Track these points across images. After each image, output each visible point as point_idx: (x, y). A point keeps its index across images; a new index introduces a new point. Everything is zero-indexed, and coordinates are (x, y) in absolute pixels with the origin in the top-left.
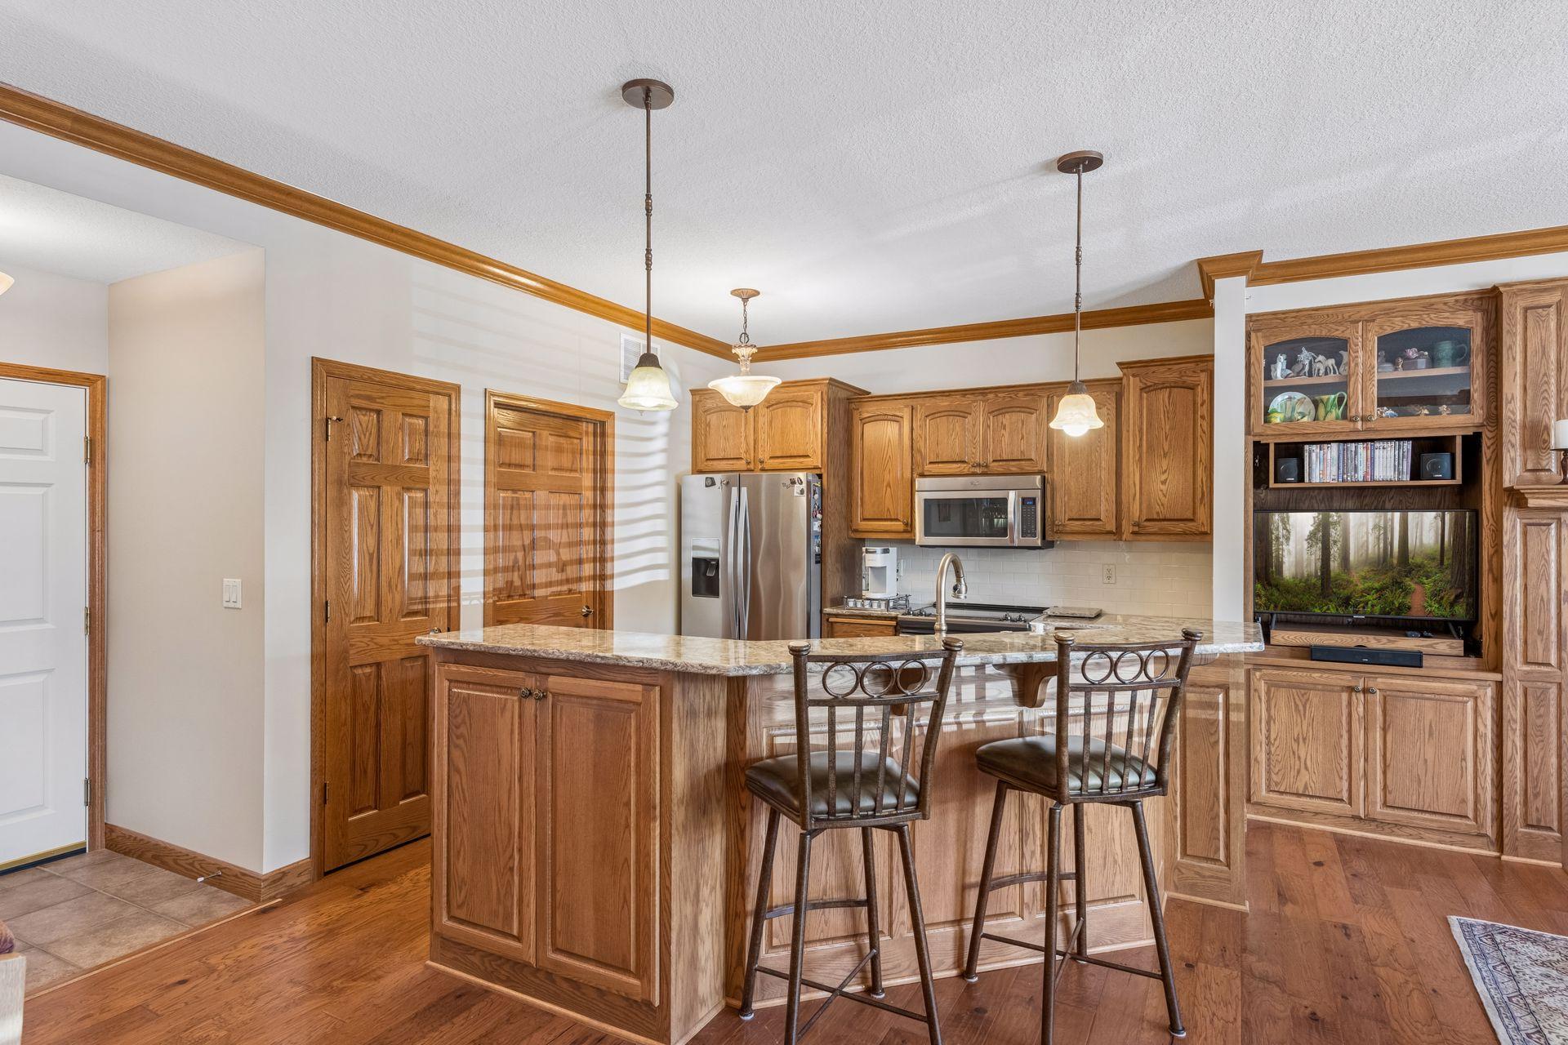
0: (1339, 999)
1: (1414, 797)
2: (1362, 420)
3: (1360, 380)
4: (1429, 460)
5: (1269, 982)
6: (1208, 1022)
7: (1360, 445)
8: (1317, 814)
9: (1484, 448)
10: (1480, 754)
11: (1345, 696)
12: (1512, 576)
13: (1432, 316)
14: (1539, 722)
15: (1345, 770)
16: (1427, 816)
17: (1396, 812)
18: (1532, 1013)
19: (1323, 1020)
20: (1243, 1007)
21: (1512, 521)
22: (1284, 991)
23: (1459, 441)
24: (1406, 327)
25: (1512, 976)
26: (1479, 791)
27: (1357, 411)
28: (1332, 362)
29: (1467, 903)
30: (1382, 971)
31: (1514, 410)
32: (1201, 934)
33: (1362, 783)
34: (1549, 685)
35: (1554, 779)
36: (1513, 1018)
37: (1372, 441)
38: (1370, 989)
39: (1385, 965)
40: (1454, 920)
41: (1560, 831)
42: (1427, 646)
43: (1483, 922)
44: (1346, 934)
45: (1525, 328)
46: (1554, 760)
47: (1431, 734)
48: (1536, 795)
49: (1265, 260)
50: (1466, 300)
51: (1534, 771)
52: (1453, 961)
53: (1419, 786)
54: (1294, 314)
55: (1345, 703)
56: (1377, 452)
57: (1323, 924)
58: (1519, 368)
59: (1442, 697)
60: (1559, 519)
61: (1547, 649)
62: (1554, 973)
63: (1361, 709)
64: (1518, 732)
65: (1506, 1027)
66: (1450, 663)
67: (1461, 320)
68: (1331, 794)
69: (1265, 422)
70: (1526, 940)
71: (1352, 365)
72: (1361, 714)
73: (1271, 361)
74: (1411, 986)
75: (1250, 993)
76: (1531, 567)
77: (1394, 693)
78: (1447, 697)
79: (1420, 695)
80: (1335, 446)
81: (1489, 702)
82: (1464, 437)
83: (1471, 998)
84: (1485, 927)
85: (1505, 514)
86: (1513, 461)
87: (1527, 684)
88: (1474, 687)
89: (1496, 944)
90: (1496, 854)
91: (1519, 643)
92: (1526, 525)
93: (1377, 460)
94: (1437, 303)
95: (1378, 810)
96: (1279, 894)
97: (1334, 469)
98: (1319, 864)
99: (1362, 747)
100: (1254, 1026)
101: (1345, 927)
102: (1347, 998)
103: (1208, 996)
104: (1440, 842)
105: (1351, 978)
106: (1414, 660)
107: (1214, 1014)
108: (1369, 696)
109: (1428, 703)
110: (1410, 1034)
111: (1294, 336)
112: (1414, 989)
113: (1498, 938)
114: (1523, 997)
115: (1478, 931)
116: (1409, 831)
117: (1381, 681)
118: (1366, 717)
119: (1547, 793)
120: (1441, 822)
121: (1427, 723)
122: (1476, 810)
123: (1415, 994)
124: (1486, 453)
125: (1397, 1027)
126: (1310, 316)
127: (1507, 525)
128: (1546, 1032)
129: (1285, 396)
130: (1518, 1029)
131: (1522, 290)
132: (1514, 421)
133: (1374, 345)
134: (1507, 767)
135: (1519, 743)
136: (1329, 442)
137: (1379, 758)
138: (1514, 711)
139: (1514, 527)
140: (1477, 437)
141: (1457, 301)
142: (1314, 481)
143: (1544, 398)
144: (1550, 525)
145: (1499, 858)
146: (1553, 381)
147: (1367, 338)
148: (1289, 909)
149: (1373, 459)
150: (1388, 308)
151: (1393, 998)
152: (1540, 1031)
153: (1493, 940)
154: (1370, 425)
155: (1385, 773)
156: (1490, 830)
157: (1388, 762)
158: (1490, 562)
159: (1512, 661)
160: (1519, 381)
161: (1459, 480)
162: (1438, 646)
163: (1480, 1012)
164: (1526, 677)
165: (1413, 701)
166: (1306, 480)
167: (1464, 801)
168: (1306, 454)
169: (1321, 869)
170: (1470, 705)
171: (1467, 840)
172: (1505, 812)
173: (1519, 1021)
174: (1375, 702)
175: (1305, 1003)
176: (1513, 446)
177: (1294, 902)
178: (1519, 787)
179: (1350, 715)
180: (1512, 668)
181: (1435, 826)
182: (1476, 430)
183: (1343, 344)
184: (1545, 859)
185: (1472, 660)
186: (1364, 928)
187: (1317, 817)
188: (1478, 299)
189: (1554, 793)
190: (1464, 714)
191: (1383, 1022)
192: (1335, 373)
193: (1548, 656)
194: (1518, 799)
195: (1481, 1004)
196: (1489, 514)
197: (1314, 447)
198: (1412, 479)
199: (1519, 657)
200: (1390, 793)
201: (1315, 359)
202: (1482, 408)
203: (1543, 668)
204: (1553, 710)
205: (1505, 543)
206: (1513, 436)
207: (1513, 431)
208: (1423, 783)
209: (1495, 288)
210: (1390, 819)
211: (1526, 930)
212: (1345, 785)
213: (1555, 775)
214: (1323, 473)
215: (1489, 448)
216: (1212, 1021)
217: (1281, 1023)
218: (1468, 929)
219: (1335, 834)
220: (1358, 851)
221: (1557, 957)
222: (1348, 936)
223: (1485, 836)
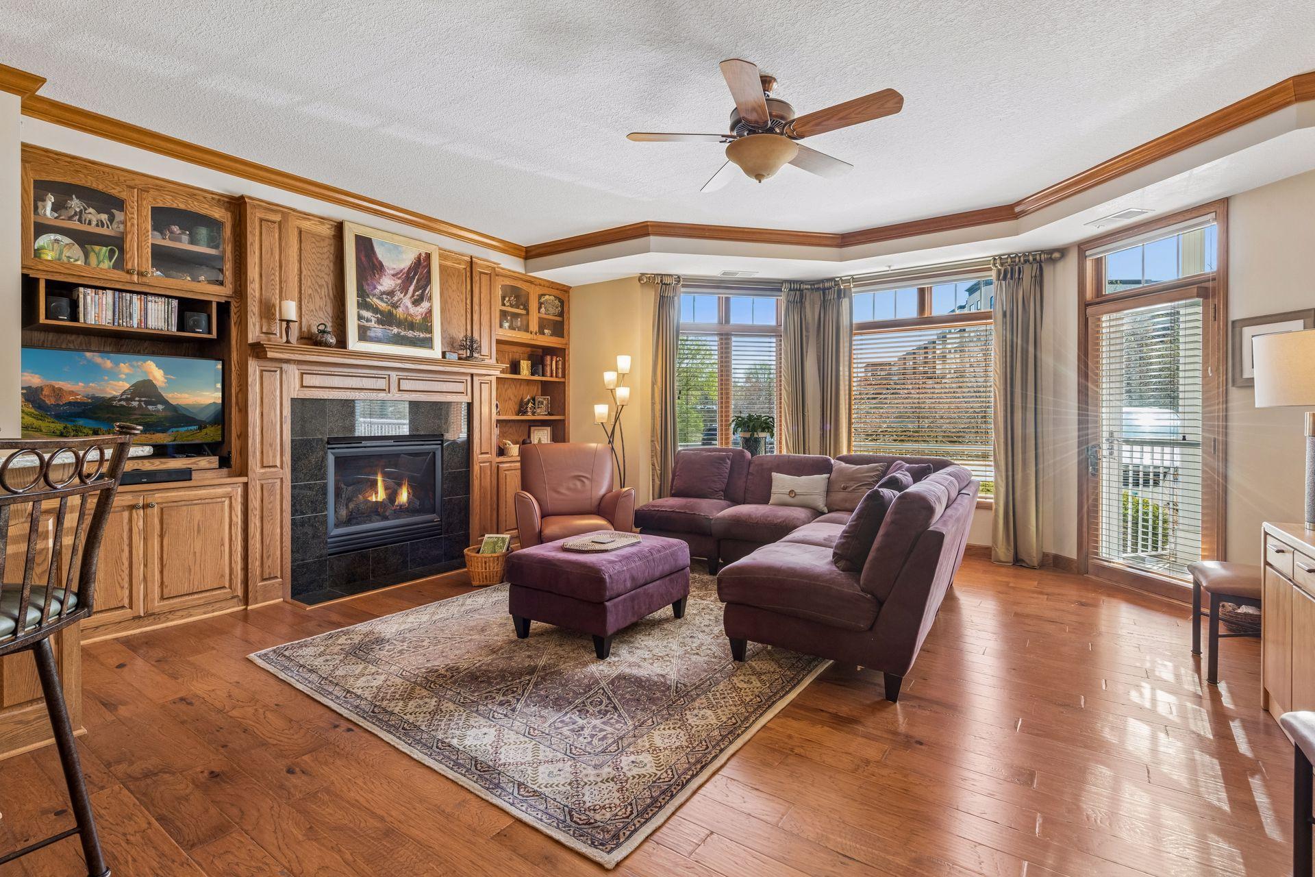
0: (222, 750)
1: (186, 585)
2: (138, 274)
3: (136, 239)
4: (192, 317)
5: (156, 774)
6: (124, 844)
7: (135, 297)
8: (97, 627)
9: (232, 314)
10: (234, 538)
11: (126, 514)
12: (254, 407)
13: (196, 203)
14: (270, 506)
15: (127, 579)
16: (196, 596)
17: (172, 601)
18: (337, 684)
19: (223, 772)
20: (148, 809)
21: (254, 367)
22: (173, 774)
23: (214, 306)
24: (175, 206)
25: (311, 671)
26: (233, 565)
27: (133, 265)
28: (104, 217)
29: (250, 643)
30: (234, 713)
31: (253, 289)
32: (49, 778)
33: (142, 587)
34: (275, 481)
35: (278, 543)
36: (331, 693)
37: (146, 294)
38: (237, 730)
39: (234, 708)
40: (252, 656)
41: (282, 577)
42: (194, 463)
43: (271, 649)
44: (188, 704)
45: (261, 233)
46: (278, 530)
47: (199, 531)
48: (268, 558)
49: (42, 92)
50: (219, 200)
51: (267, 541)
52: (272, 681)
53: (190, 574)
54: (69, 160)
55: (126, 520)
56: (149, 304)
57: (163, 706)
58: (257, 260)
59: (207, 501)
60: (281, 368)
61: (274, 456)
62: (329, 657)
63: (141, 523)
64: (258, 517)
65: (332, 700)
66: (209, 474)
67: (218, 213)
68: (113, 605)
69: (35, 256)
70: (301, 646)
71: (129, 224)
72: (141, 527)
73: (40, 198)
74: (261, 711)
75: (144, 794)
76: (265, 401)
77: (170, 504)
78: (210, 501)
79: (190, 502)
80: (110, 293)
81: (239, 499)
82: (218, 303)
83: (300, 697)
84: (274, 651)
85: (250, 362)
86: (254, 325)
87: (263, 482)
88: (229, 489)
89: (288, 658)
90: (244, 607)
91: (258, 454)
92: (262, 371)
93: (149, 311)
94: (199, 195)
95: (157, 605)
96: (104, 705)
97: (110, 314)
98: (121, 666)
99: (141, 556)
100: (171, 816)
101: (182, 699)
102: (227, 746)
103: (105, 824)
104: (205, 613)
105: (218, 731)
106: (185, 475)
107: (125, 834)
108: (149, 511)
109: (196, 508)
110: (286, 740)
111: (68, 180)
112: (264, 712)
113: (287, 653)
114: (326, 679)
115: (272, 655)
116: (180, 613)
117: (158, 497)
118: (145, 530)
119: (274, 554)
120: (206, 597)
121: (196, 523)
122: (231, 579)
123: (269, 714)
124: (234, 318)
125: (275, 742)
126: (85, 167)
127: (250, 370)
128: (351, 690)
129: (52, 236)
130: (337, 697)
131: (259, 205)
132: (255, 297)
133: (148, 213)
134: (251, 542)
135: (258, 524)
136: (104, 289)
137: (156, 561)
138: (254, 503)
139: (255, 371)
140: (228, 304)
141: (213, 198)
142: (89, 322)
143: (272, 285)
144: (276, 371)
145: (246, 609)
146: (277, 274)
147: (142, 204)
148: (123, 711)
149: (146, 309)
150: (161, 185)
151: (257, 725)
152: (348, 692)
153: (285, 656)
154: (144, 280)
155: (162, 572)
156: (240, 592)
157: (164, 563)
158: (237, 397)
159: (254, 467)
160: (257, 269)
161: (214, 335)
162: (199, 463)
163: (311, 701)
164: (263, 477)
165: (185, 508)
166: (82, 320)
167: (223, 576)
168: (81, 296)
169: (126, 669)
170: (227, 503)
171: (223, 604)
172: (250, 575)
173: (335, 693)
174: (153, 514)
175: (199, 770)
176: (254, 314)
177: (125, 703)
178: (258, 556)
179: (131, 530)
180: (254, 472)
181: (202, 602)
182: (227, 299)
183: (120, 204)
184: (273, 599)
185: (225, 471)
186: (199, 692)
187: (98, 630)
188: (228, 202)
189: (278, 553)
190: (222, 510)
191: (264, 744)
192: (108, 227)
193: (275, 461)
194: (258, 563)
195: (308, 696)
196: (236, 362)
197: (89, 291)
198: (178, 330)
199: (259, 464)
200: (166, 587)
201: (85, 209)
202: (231, 283)
203: (272, 470)
204: (278, 497)
205: (249, 383)
206: (253, 308)
207: (254, 303)
208: (193, 571)
209: (242, 197)
210: (166, 609)
211: (297, 642)
212: (127, 592)
213: (279, 540)
214: (98, 316)
215: (235, 314)
216: (128, 842)
217: (192, 797)
218: (265, 657)
219: (117, 639)
220: (146, 643)
221: (322, 649)
222: (191, 704)
223: (238, 596)
